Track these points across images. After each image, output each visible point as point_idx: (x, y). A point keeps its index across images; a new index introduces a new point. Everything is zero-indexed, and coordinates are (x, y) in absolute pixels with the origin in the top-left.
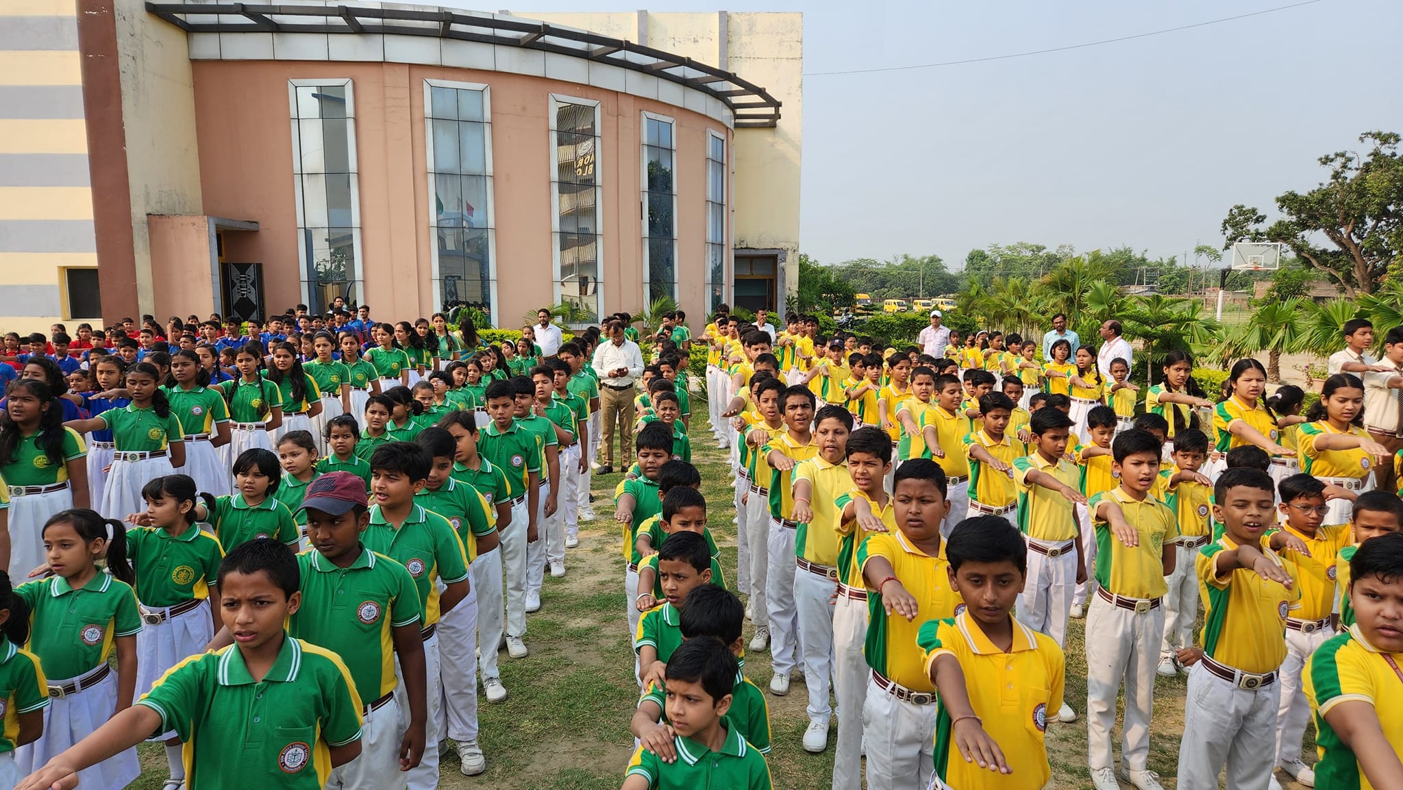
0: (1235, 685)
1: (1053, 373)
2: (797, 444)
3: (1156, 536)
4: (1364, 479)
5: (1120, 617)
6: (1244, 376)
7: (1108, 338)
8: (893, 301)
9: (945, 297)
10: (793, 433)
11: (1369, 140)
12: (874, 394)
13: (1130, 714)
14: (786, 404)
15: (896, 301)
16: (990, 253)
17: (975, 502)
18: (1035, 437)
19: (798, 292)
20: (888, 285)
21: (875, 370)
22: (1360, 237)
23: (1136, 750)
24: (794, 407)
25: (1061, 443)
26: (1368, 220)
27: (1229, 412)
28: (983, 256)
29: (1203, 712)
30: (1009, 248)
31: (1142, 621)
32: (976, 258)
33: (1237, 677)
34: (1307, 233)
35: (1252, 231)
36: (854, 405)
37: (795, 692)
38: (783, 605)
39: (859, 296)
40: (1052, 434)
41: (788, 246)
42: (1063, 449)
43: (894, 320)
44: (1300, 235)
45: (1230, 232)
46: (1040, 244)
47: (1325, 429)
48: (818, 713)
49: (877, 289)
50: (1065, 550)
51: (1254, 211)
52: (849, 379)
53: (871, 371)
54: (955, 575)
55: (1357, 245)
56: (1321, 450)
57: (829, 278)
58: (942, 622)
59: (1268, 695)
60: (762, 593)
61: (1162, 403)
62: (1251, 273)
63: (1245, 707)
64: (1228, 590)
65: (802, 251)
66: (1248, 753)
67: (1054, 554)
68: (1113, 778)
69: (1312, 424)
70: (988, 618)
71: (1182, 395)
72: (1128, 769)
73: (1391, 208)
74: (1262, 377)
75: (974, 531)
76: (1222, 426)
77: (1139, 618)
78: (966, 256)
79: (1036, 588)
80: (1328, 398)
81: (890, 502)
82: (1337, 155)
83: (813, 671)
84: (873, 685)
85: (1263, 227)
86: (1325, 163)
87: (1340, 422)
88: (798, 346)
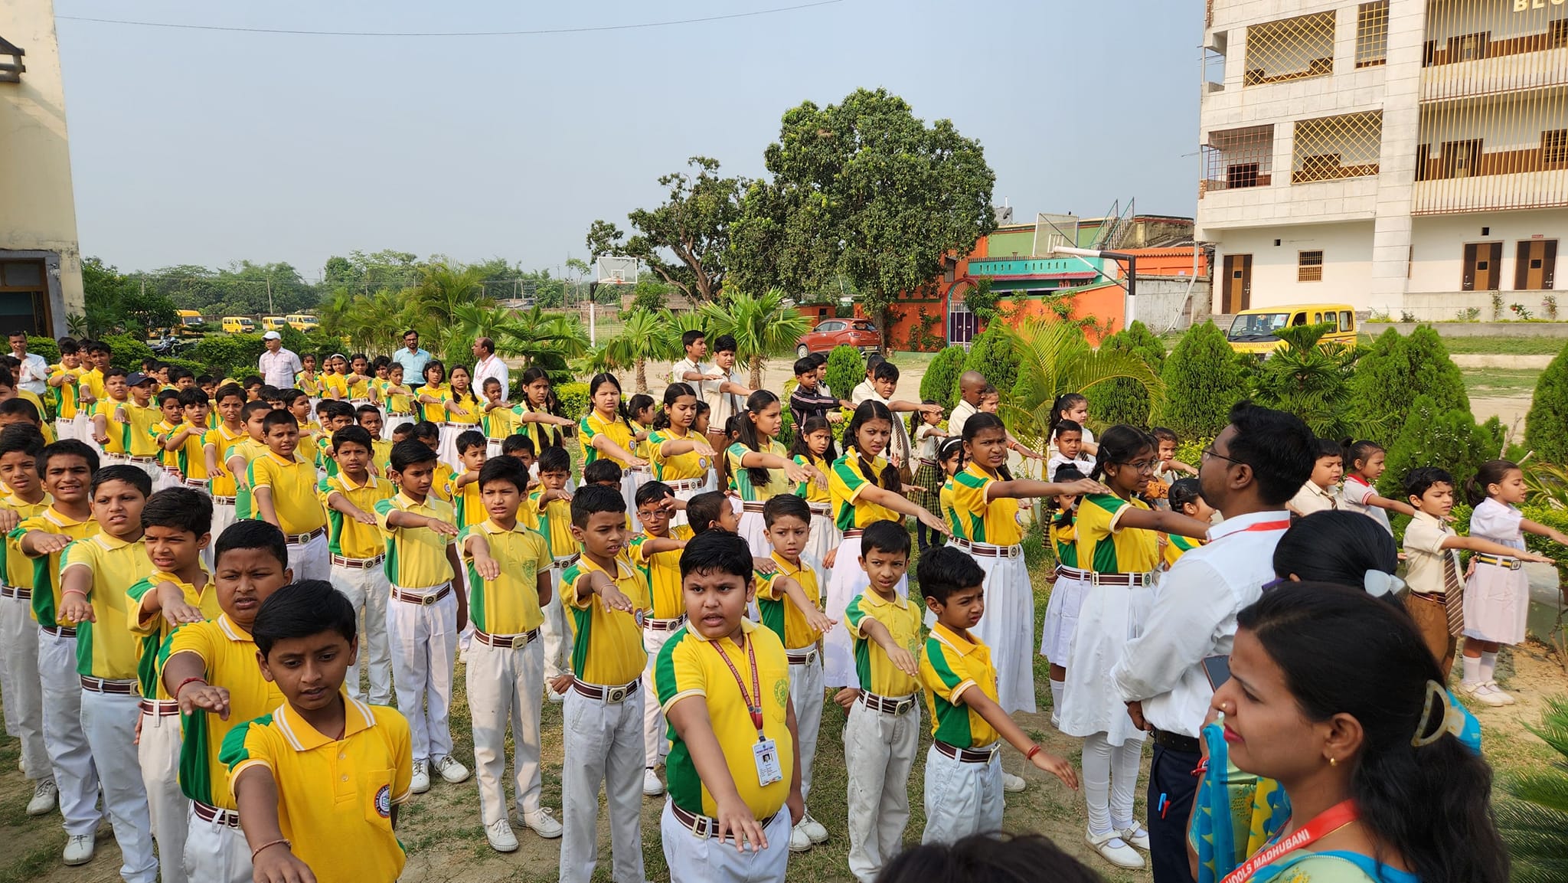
0: (603, 702)
1: (427, 399)
2: (69, 521)
3: (529, 565)
4: (705, 477)
5: (498, 657)
6: (600, 390)
7: (483, 356)
8: (234, 319)
9: (303, 314)
10: (60, 505)
11: (696, 164)
12: (198, 439)
13: (519, 756)
14: (47, 466)
15: (239, 319)
16: (353, 261)
17: (339, 557)
18: (396, 475)
19: (85, 309)
20: (225, 298)
21: (197, 409)
22: (699, 254)
23: (529, 791)
24: (59, 471)
25: (424, 479)
26: (703, 238)
27: (592, 427)
28: (345, 265)
29: (578, 737)
30: (375, 256)
31: (520, 656)
32: (337, 267)
33: (605, 693)
34: (657, 249)
35: (613, 246)
36: (173, 458)
37: (104, 853)
38: (73, 742)
39: (183, 313)
40: (413, 470)
41: (63, 247)
42: (428, 485)
43: (233, 343)
44: (653, 250)
45: (594, 246)
46: (411, 253)
47: (668, 435)
48: (137, 873)
49: (210, 303)
50: (441, 595)
51: (612, 227)
52: (162, 424)
53: (191, 412)
54: (267, 661)
55: (697, 261)
56: (667, 456)
57: (133, 291)
58: (253, 725)
59: (633, 703)
60: (38, 733)
61: (525, 424)
62: (618, 286)
63: (614, 721)
64: (589, 610)
65: (84, 254)
66: (623, 763)
67: (430, 601)
68: (507, 828)
69: (657, 432)
70: (311, 703)
71: (542, 414)
72: (523, 813)
73: (720, 228)
74: (616, 390)
75: (285, 602)
76: (586, 442)
77: (517, 654)
78: (325, 264)
79: (413, 643)
80: (670, 406)
81: (211, 581)
82: (672, 176)
83: (124, 821)
84: (195, 820)
85: (622, 242)
86: (664, 184)
87: (682, 427)
88: (83, 383)
